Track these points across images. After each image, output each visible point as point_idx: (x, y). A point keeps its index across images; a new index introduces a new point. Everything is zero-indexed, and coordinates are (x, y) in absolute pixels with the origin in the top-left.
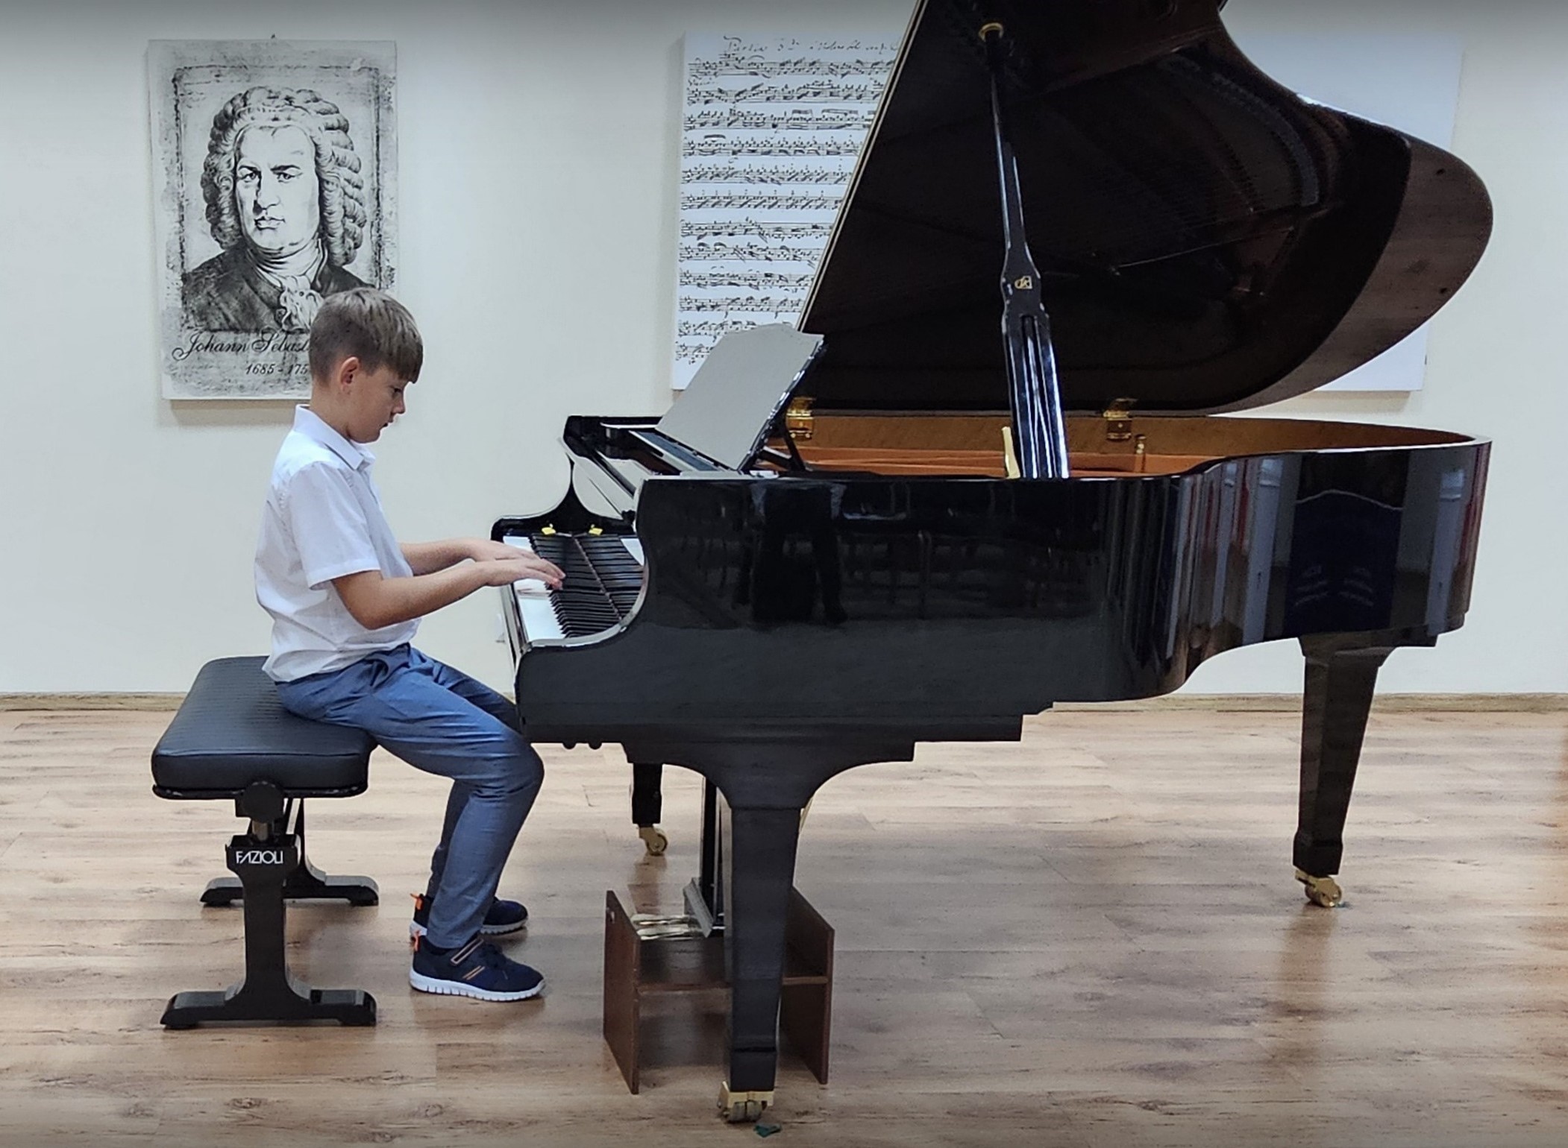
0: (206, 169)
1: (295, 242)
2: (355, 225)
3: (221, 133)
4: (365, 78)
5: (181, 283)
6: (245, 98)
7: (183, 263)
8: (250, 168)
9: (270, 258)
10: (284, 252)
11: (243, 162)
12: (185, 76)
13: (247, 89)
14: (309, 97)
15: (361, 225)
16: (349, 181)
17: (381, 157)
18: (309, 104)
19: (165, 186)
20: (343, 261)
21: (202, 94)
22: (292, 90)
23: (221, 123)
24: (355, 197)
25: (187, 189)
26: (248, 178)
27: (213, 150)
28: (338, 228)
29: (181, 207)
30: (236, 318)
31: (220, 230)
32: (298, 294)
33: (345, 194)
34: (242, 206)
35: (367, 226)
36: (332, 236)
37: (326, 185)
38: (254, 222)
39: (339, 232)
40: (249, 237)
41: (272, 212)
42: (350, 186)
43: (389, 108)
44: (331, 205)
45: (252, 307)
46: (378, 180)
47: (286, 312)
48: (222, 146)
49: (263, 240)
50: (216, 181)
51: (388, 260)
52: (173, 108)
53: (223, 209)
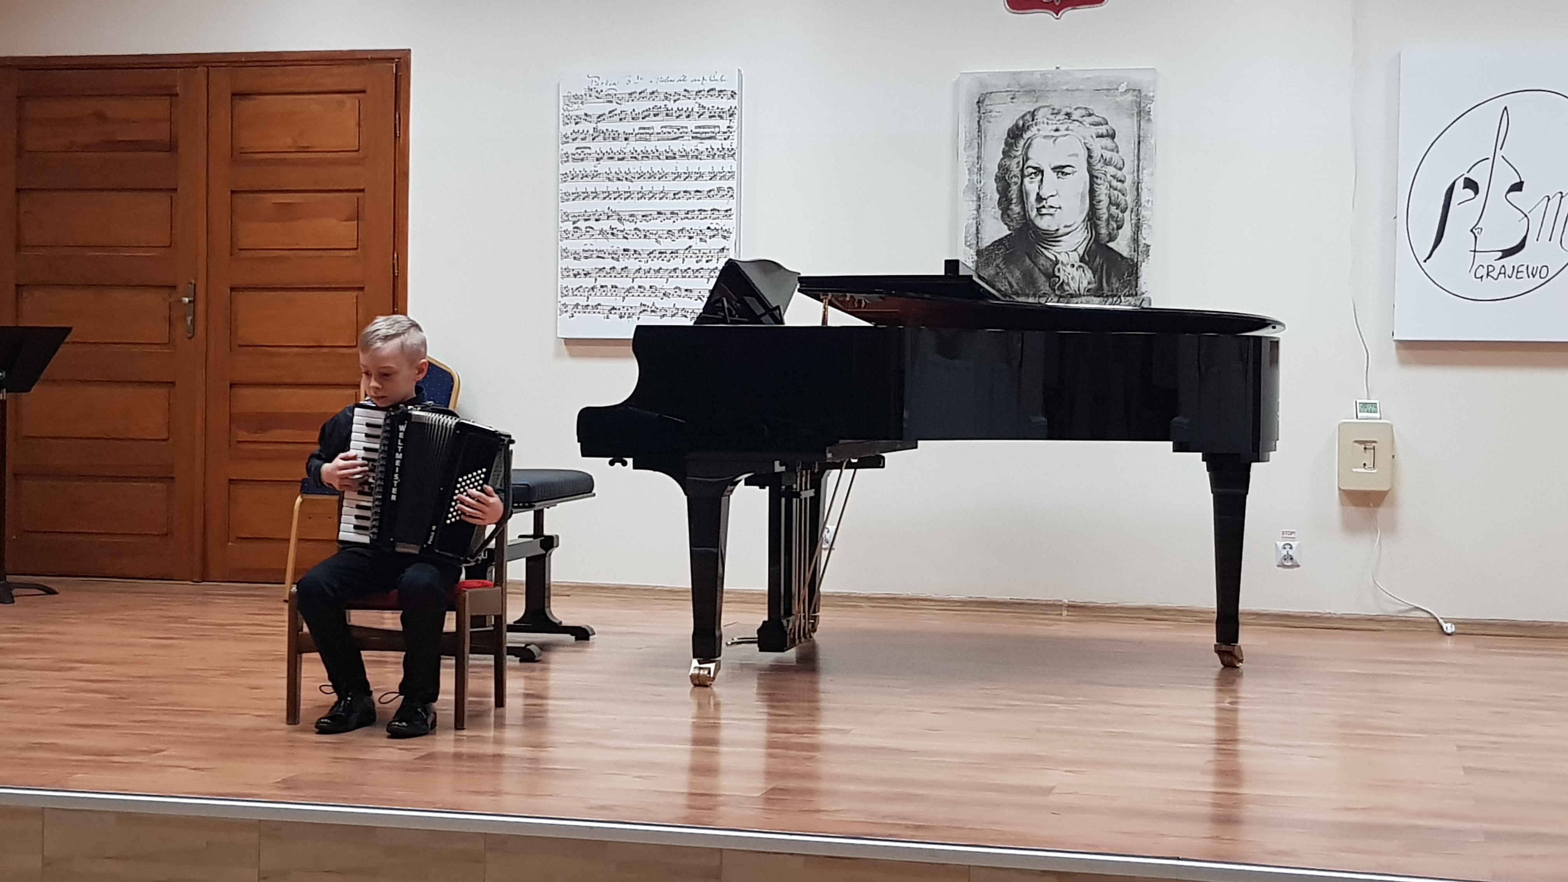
0: (999, 169)
1: (1069, 224)
2: (1118, 211)
3: (1013, 141)
4: (1129, 97)
5: (975, 258)
6: (1033, 114)
7: (978, 242)
8: (1034, 168)
9: (1050, 238)
10: (1060, 232)
11: (1030, 163)
12: (987, 100)
13: (1036, 107)
14: (1084, 112)
15: (1123, 211)
16: (1114, 177)
17: (1141, 158)
18: (1084, 118)
19: (967, 183)
20: (1107, 239)
21: (999, 112)
22: (1071, 108)
23: (1013, 134)
24: (1119, 188)
25: (985, 184)
26: (1033, 176)
27: (1006, 154)
28: (1104, 214)
29: (979, 198)
30: (1018, 284)
31: (1008, 215)
32: (1069, 266)
33: (1111, 186)
34: (1027, 199)
35: (1128, 212)
36: (1099, 220)
37: (1095, 180)
38: (1036, 210)
39: (1105, 216)
40: (1030, 220)
41: (1051, 201)
42: (1115, 181)
43: (1149, 120)
44: (1099, 196)
45: (1032, 277)
46: (1138, 176)
47: (1059, 280)
48: (1014, 152)
49: (1043, 223)
50: (1007, 178)
51: (1145, 239)
52: (977, 123)
53: (1012, 200)
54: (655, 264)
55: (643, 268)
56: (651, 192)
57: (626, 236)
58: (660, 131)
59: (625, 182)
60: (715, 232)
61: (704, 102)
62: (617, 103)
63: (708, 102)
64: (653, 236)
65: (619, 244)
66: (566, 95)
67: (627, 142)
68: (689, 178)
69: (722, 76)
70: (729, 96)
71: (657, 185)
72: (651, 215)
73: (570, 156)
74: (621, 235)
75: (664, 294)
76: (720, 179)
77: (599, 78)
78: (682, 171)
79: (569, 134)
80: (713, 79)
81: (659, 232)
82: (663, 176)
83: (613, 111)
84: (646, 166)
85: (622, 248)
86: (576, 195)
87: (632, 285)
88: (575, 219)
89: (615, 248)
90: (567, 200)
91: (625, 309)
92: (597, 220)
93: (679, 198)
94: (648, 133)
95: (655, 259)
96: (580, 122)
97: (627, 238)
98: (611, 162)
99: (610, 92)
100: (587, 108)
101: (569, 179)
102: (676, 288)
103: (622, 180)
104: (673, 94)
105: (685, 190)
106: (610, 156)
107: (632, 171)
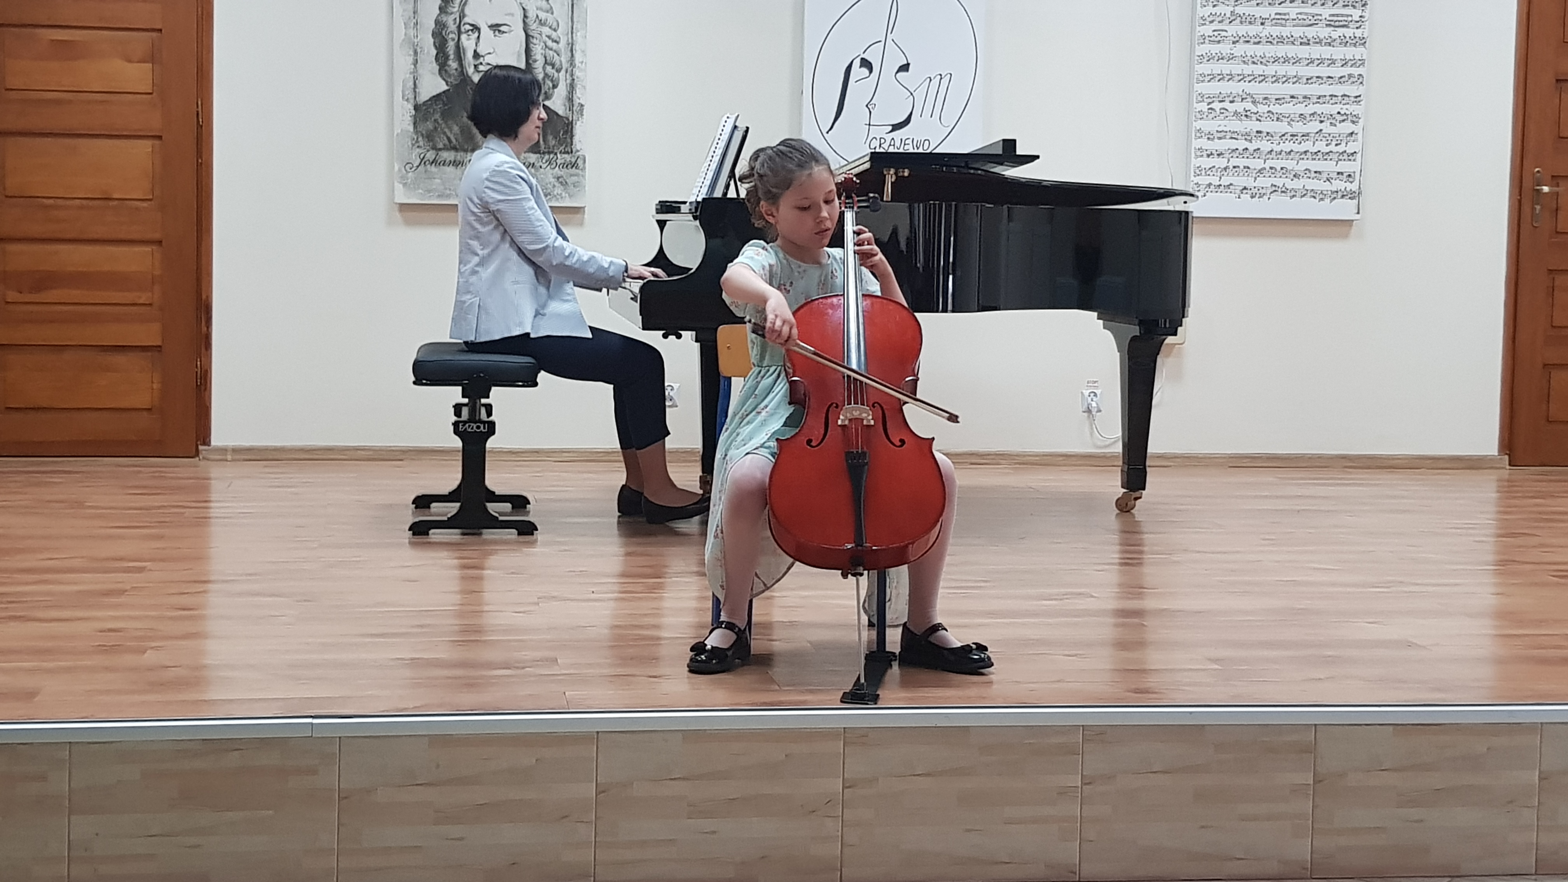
31: (446, 71)
54: (1287, 146)
55: (1275, 150)
56: (1285, 76)
57: (1259, 118)
58: (1295, 17)
59: (1260, 66)
60: (1345, 117)
64: (1286, 120)
65: (1253, 125)
67: (1263, 27)
68: (1322, 65)
71: (1291, 70)
72: (1284, 98)
73: (1207, 38)
74: (1254, 119)
75: (1295, 176)
76: (1351, 66)
78: (1315, 57)
79: (1206, 16)
81: (1292, 116)
82: (1297, 61)
84: (1281, 50)
85: (1255, 130)
86: (1212, 77)
87: (1264, 166)
88: (1210, 100)
89: (1248, 130)
90: (1202, 81)
91: (1256, 189)
92: (1231, 102)
93: (1312, 83)
94: (1284, 19)
95: (1287, 142)
97: (1260, 121)
98: (1247, 45)
101: (1205, 60)
102: (1306, 170)
103: (1257, 64)
105: (1317, 75)
106: (1246, 39)
107: (1267, 55)
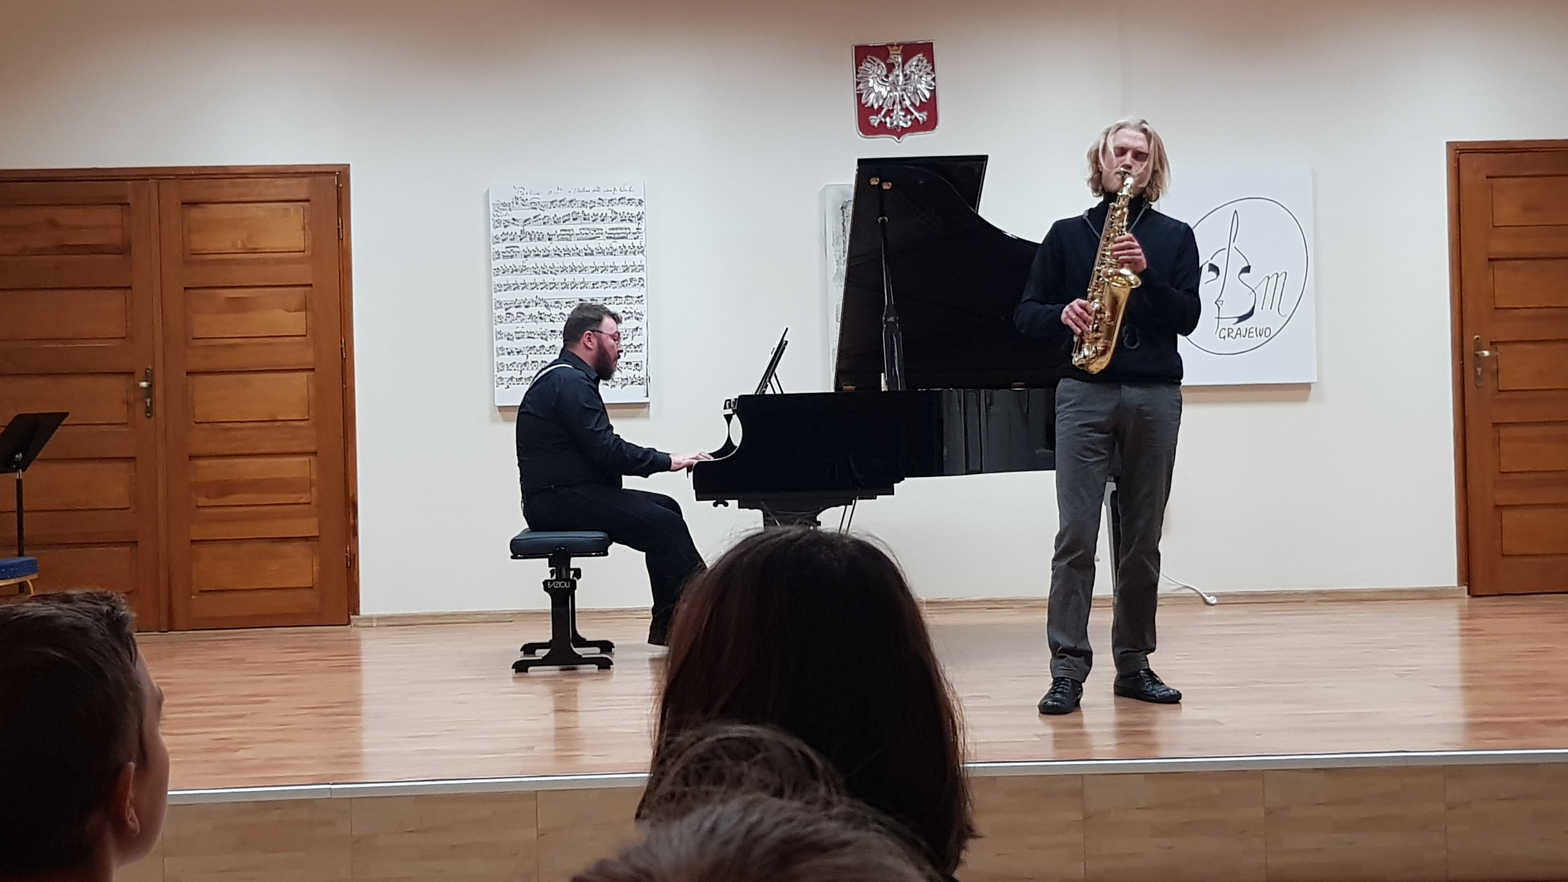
52: (841, 225)
56: (573, 283)
57: (552, 319)
58: (579, 233)
59: (550, 275)
60: (629, 315)
61: (615, 208)
62: (541, 209)
63: (619, 209)
65: (547, 326)
66: (495, 202)
67: (550, 242)
68: (606, 271)
69: (630, 188)
70: (637, 203)
71: (578, 277)
73: (501, 254)
74: (548, 320)
77: (524, 189)
78: (600, 265)
79: (499, 235)
80: (622, 189)
82: (583, 270)
83: (538, 216)
84: (568, 261)
85: (549, 330)
86: (508, 286)
88: (507, 306)
89: (543, 330)
90: (500, 291)
92: (526, 307)
93: (598, 288)
94: (569, 235)
96: (509, 226)
97: (553, 321)
98: (537, 258)
99: (534, 200)
100: (514, 214)
101: (501, 273)
103: (547, 273)
104: (589, 202)
105: (602, 280)
106: (537, 253)
107: (556, 265)
